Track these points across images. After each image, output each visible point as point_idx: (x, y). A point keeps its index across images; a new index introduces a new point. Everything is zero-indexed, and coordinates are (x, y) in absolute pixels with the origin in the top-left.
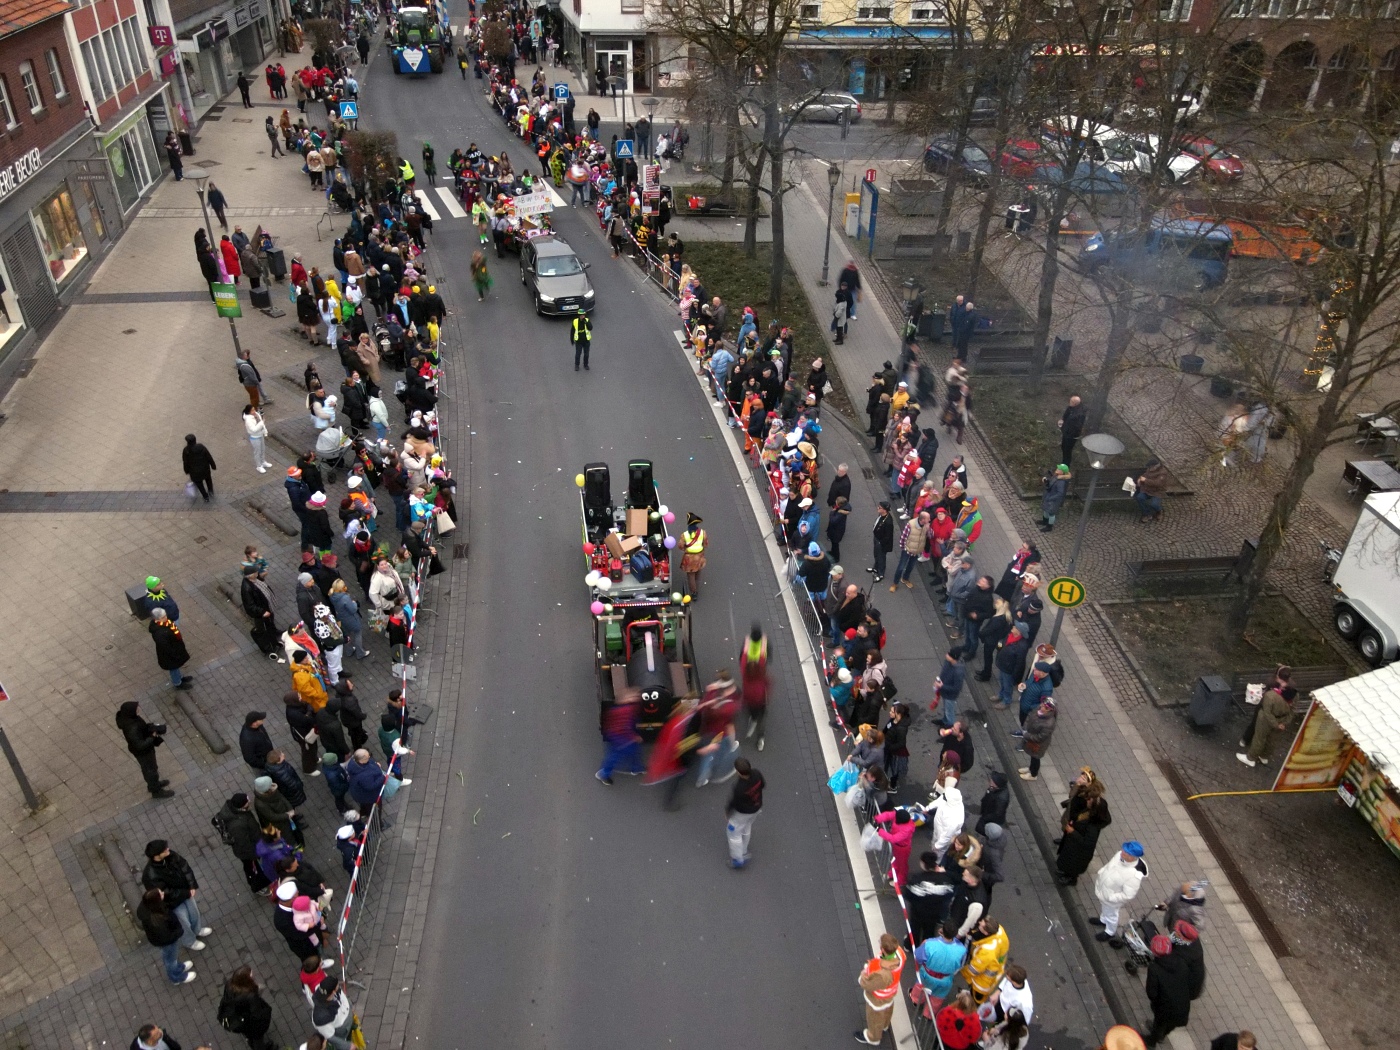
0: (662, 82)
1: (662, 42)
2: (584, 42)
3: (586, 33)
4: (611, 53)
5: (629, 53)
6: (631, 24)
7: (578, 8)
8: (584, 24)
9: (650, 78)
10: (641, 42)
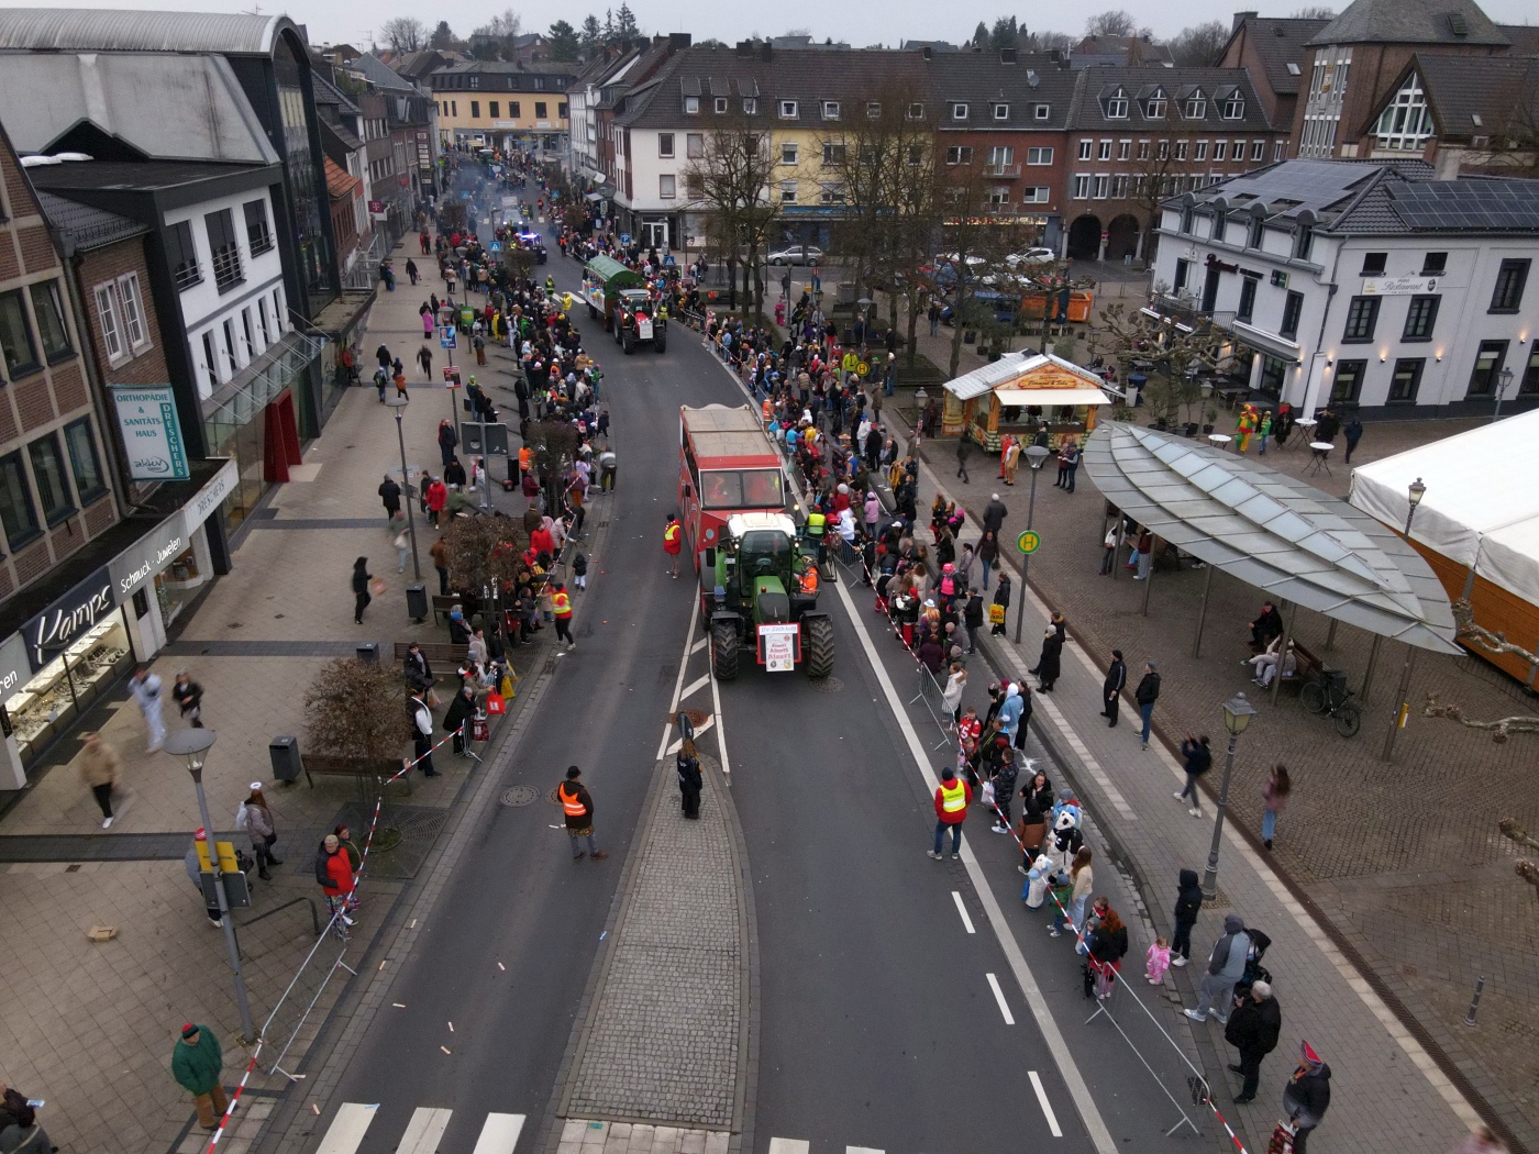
0: (689, 243)
1: (689, 217)
2: (633, 217)
3: (636, 212)
4: (653, 225)
5: (666, 226)
6: (666, 205)
7: (630, 196)
8: (635, 205)
9: (679, 242)
10: (675, 218)
